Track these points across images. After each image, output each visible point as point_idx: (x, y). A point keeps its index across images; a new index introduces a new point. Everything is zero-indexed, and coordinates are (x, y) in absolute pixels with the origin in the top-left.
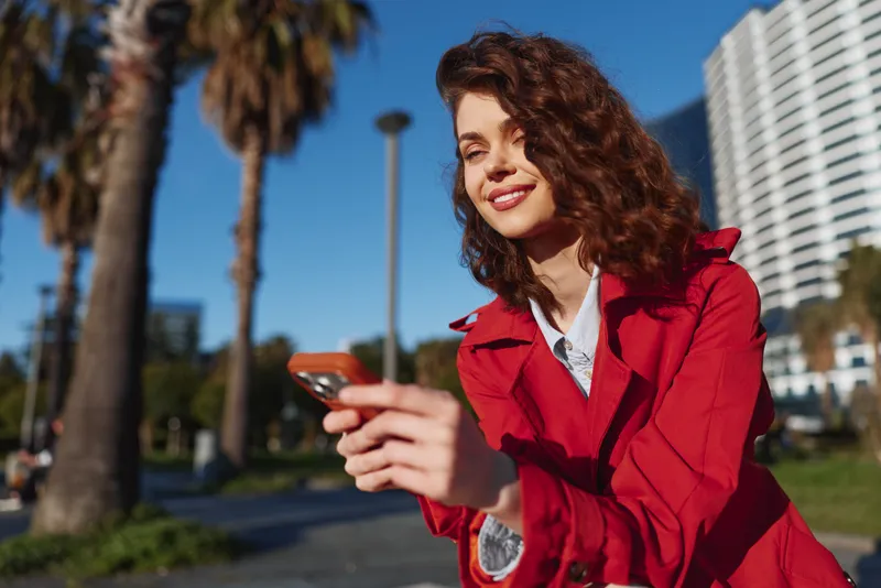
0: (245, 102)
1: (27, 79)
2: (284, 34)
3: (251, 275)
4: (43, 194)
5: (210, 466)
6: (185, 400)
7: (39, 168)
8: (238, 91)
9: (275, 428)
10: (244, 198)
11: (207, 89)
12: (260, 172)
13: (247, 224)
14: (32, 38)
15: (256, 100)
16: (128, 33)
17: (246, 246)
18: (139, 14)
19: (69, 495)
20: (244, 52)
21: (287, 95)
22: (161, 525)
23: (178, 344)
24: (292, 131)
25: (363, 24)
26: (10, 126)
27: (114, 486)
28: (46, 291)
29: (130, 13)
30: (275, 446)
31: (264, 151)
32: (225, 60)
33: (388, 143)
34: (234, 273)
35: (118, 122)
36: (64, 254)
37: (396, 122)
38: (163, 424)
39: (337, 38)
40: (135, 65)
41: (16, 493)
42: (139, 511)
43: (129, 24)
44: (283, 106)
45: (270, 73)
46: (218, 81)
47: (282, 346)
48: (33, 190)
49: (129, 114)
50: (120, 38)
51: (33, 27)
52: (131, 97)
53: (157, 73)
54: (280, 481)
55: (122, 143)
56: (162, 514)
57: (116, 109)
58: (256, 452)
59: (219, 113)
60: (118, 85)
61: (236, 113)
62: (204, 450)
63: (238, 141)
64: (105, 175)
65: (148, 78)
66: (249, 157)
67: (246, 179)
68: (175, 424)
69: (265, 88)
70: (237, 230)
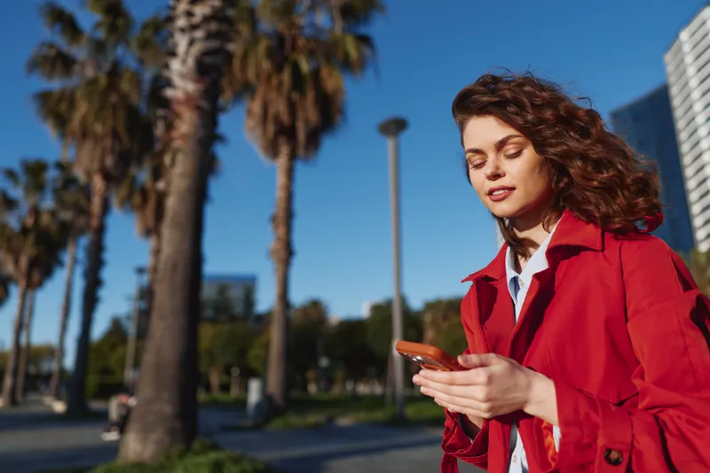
0: (277, 120)
1: (122, 115)
2: (305, 66)
3: (287, 253)
4: (137, 199)
5: (258, 406)
6: (243, 352)
7: (133, 180)
8: (271, 111)
9: (311, 375)
10: (279, 194)
11: (250, 113)
12: (290, 173)
13: (281, 214)
14: (125, 86)
15: (285, 118)
16: (183, 76)
17: (282, 231)
18: (191, 61)
19: (145, 431)
20: (275, 81)
21: (310, 112)
22: (213, 456)
23: (238, 308)
24: (314, 141)
25: (367, 51)
26: (113, 150)
27: (178, 424)
28: (140, 271)
29: (184, 62)
30: (312, 388)
31: (293, 157)
32: (261, 90)
33: (390, 143)
34: (272, 253)
35: (177, 144)
36: (151, 243)
37: (395, 127)
38: (227, 371)
39: (347, 65)
40: (189, 100)
41: (116, 427)
42: (196, 445)
43: (184, 70)
44: (307, 121)
45: (295, 96)
46: (256, 106)
47: (316, 307)
48: (129, 197)
49: (184, 137)
50: (177, 81)
51: (126, 77)
52: (186, 124)
53: (205, 104)
54: (313, 418)
55: (180, 159)
56: (215, 447)
57: (175, 134)
58: (295, 394)
59: (259, 131)
60: (178, 116)
61: (271, 129)
62: (254, 393)
63: (273, 150)
64: (168, 184)
65: (199, 108)
66: (282, 161)
67: (281, 179)
68: (236, 371)
69: (292, 108)
70: (274, 219)
